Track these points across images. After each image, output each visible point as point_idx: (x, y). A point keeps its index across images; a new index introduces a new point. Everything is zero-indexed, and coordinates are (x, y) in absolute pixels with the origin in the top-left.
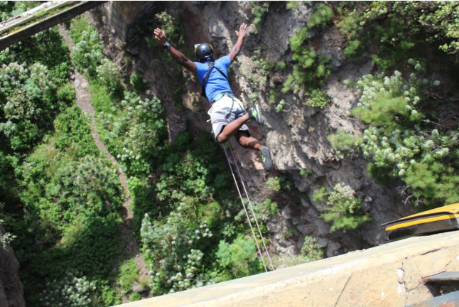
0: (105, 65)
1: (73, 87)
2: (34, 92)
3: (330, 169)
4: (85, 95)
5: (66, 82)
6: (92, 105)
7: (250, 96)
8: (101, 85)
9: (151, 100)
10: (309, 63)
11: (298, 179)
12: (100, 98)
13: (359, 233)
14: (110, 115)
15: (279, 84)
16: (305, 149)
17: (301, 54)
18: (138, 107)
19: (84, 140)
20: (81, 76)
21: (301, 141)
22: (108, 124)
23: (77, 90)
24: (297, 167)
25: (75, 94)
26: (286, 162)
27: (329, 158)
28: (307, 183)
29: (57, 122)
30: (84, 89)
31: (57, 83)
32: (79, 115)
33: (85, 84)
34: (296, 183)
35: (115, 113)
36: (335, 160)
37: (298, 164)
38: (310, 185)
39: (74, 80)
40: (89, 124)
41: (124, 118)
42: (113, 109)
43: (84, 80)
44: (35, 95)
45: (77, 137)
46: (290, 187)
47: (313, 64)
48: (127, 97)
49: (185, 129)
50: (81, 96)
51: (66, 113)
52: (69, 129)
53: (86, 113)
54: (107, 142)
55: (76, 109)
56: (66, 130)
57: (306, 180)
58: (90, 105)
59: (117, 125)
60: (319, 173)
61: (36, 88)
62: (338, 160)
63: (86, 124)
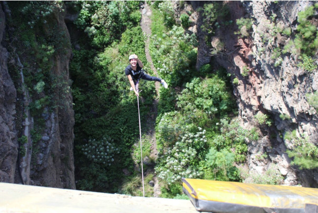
0: (165, 3)
1: (141, 13)
2: (113, 11)
3: (303, 120)
4: (147, 21)
5: (137, 9)
6: (151, 29)
7: (259, 49)
8: (160, 16)
9: (190, 35)
10: (308, 35)
11: (278, 120)
12: (157, 25)
13: (313, 174)
14: (160, 39)
15: (282, 46)
16: (289, 99)
17: (303, 26)
18: (180, 38)
19: (138, 52)
20: (148, 7)
21: (287, 93)
22: (157, 45)
23: (143, 16)
24: (279, 111)
25: (141, 19)
26: (272, 105)
27: (304, 111)
28: (284, 124)
29: (124, 35)
30: (148, 17)
31: (131, 8)
32: (140, 34)
33: (149, 13)
34: (276, 122)
35: (164, 38)
36: (308, 114)
37: (281, 109)
38: (286, 127)
39: (143, 8)
40: (145, 41)
41: (169, 44)
42: (164, 35)
43: (149, 10)
44: (114, 13)
45: (134, 49)
46: (271, 124)
47: (311, 36)
48: (174, 29)
49: (209, 61)
50: (145, 21)
51: (131, 30)
52: (131, 41)
53: (145, 33)
54: (153, 57)
55: (139, 29)
56: (129, 41)
57: (284, 122)
58: (149, 28)
59: (163, 47)
60: (294, 120)
61: (116, 9)
62: (310, 114)
63: (143, 41)
